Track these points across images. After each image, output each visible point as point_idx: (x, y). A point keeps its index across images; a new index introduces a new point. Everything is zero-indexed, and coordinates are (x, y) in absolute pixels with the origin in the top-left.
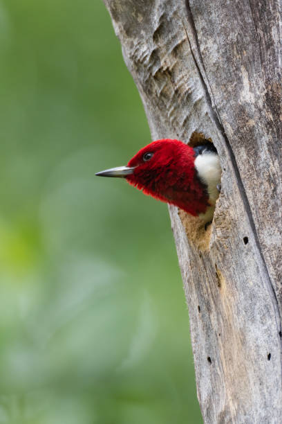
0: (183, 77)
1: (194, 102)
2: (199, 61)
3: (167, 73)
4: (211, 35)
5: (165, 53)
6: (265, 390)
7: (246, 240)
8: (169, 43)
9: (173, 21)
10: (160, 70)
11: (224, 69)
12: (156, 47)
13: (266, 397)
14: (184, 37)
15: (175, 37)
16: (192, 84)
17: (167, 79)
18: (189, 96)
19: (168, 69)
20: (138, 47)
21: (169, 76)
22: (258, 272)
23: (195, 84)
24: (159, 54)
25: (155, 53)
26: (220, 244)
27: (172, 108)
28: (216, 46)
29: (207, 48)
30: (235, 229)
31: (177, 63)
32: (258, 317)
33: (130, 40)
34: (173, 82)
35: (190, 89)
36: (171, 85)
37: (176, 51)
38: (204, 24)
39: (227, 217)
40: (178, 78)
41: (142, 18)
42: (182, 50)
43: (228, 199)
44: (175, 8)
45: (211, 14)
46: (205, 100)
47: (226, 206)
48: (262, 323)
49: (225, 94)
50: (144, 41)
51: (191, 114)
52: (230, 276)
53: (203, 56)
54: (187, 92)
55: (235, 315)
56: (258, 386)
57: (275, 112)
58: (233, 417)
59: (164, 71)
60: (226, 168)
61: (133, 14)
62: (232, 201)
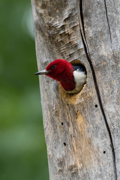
0: (75, 38)
1: (79, 49)
2: (83, 34)
3: (67, 34)
4: (90, 26)
5: (68, 27)
6: (101, 164)
7: (96, 106)
8: (71, 24)
9: (75, 17)
10: (64, 33)
11: (95, 40)
12: (64, 24)
13: (102, 167)
14: (78, 24)
15: (74, 23)
16: (79, 42)
17: (66, 37)
18: (76, 46)
19: (68, 33)
20: (54, 21)
21: (68, 36)
22: (101, 119)
23: (80, 42)
24: (65, 27)
25: (63, 26)
26: (83, 104)
27: (65, 48)
28: (92, 31)
29: (88, 30)
30: (91, 100)
31: (73, 32)
32: (100, 136)
33: (50, 17)
34: (69, 39)
35: (77, 43)
36: (68, 40)
37: (74, 28)
38: (87, 21)
39: (88, 95)
40: (73, 38)
41: (58, 11)
42: (76, 28)
43: (89, 88)
44: (76, 12)
45: (91, 18)
46: (84, 49)
47: (88, 91)
48: (102, 139)
49: (93, 49)
50: (57, 20)
51: (75, 52)
52: (86, 117)
53: (85, 33)
54: (76, 44)
55: (86, 132)
56: (97, 162)
57: (117, 62)
58: (79, 169)
59: (66, 34)
60: (90, 77)
61: (55, 9)
62: (91, 90)
